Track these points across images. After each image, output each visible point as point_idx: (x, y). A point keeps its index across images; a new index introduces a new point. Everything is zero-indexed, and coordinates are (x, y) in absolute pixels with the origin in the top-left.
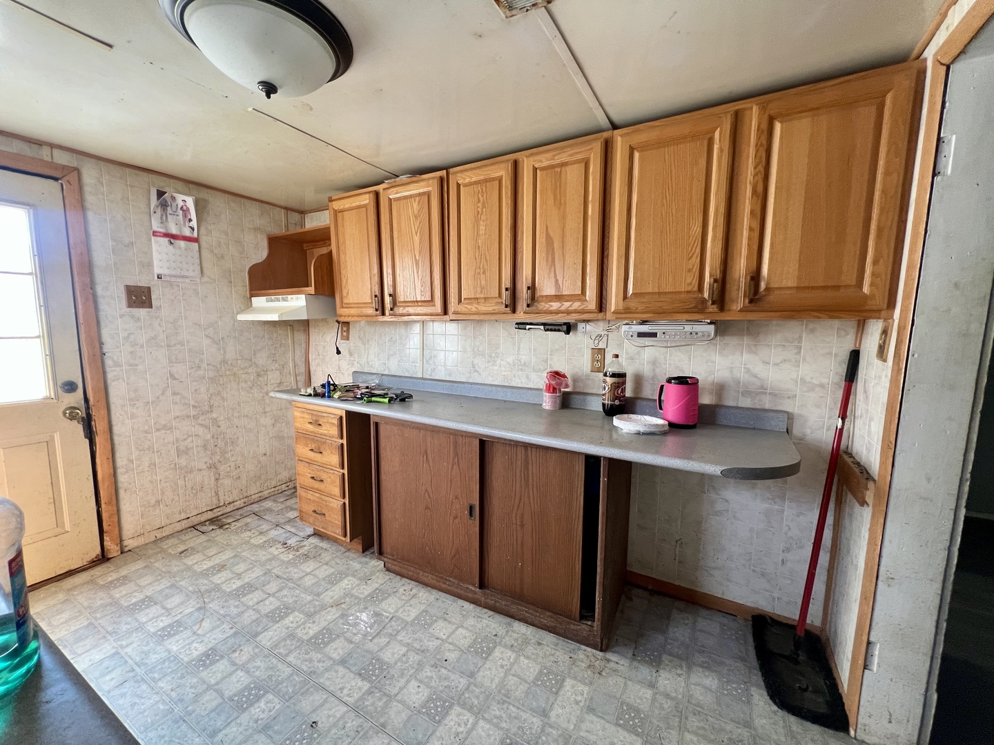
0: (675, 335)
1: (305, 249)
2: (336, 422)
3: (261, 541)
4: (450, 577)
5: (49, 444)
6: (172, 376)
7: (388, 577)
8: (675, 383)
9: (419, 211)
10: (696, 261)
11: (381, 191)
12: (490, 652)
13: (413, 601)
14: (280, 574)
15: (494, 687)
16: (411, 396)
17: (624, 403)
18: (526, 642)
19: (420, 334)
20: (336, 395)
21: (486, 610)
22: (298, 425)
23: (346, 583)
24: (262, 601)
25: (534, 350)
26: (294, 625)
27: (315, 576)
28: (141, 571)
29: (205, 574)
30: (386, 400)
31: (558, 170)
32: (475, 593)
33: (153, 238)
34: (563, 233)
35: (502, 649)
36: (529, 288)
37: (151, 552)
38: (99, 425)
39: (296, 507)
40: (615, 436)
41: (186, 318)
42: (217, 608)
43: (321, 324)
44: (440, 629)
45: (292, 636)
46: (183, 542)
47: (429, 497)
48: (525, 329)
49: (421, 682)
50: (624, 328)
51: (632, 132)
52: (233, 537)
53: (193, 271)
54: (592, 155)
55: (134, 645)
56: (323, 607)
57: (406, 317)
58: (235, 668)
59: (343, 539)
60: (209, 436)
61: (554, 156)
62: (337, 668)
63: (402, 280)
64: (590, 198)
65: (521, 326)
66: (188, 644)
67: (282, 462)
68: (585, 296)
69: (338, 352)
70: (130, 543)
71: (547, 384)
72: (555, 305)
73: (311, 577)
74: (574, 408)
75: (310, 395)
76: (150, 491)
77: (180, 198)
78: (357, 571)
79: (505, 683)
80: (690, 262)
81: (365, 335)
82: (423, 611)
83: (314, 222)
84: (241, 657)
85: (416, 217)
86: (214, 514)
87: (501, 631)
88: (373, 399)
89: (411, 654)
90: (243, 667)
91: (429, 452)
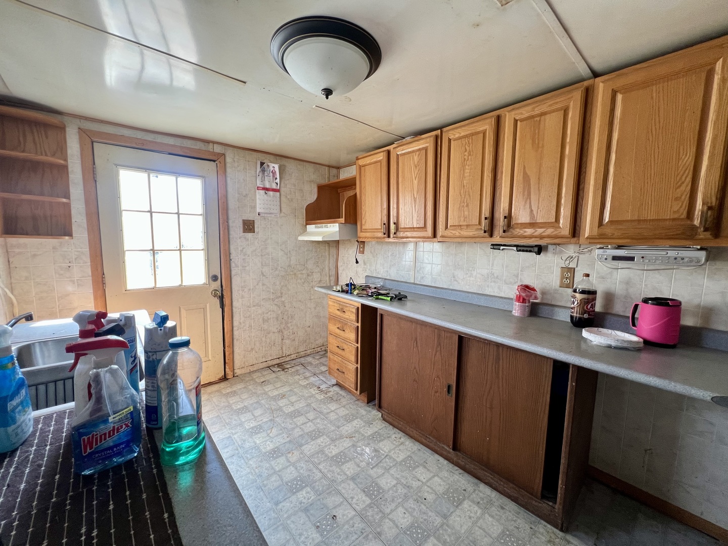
0: (656, 259)
1: (339, 192)
2: (354, 311)
3: (305, 383)
4: (429, 435)
5: (204, 309)
6: (262, 273)
7: (384, 425)
8: (653, 304)
9: (418, 162)
10: (686, 188)
11: (392, 150)
12: (460, 503)
13: (401, 447)
14: (316, 407)
15: (463, 531)
16: (406, 297)
17: (592, 317)
18: (491, 503)
19: (414, 251)
20: (356, 292)
21: (457, 468)
22: (331, 310)
23: (357, 423)
24: (305, 423)
25: (507, 267)
26: (323, 444)
27: (337, 414)
28: (243, 389)
29: (274, 398)
30: (389, 299)
31: (538, 119)
32: (449, 452)
33: (257, 191)
34: (540, 171)
35: (470, 503)
36: (505, 217)
37: (247, 379)
38: (227, 301)
39: (326, 363)
40: (583, 346)
41: (271, 238)
42: (280, 422)
43: (346, 242)
44: (420, 473)
45: (322, 451)
46: (264, 376)
47: (417, 373)
48: (499, 249)
49: (406, 509)
50: (598, 252)
51: (615, 77)
52: (290, 378)
53: (276, 210)
54: (572, 103)
55: (239, 434)
56: (341, 437)
57: (405, 239)
58: (289, 464)
59: (355, 391)
60: (280, 312)
61: (534, 108)
62: (349, 482)
63: (403, 212)
64: (568, 140)
65: (495, 247)
66: (264, 441)
67: (319, 333)
68: (559, 223)
69: (357, 262)
70: (238, 372)
71: (517, 296)
72: (529, 231)
73: (335, 414)
74: (542, 317)
75: (339, 291)
76: (248, 342)
77: (272, 165)
78: (363, 416)
79: (473, 532)
80: (678, 190)
81: (375, 251)
82: (409, 456)
83: (346, 174)
84: (294, 457)
85: (416, 167)
86: (280, 361)
87: (470, 488)
88: (380, 297)
89: (400, 487)
90: (293, 464)
91: (418, 340)
